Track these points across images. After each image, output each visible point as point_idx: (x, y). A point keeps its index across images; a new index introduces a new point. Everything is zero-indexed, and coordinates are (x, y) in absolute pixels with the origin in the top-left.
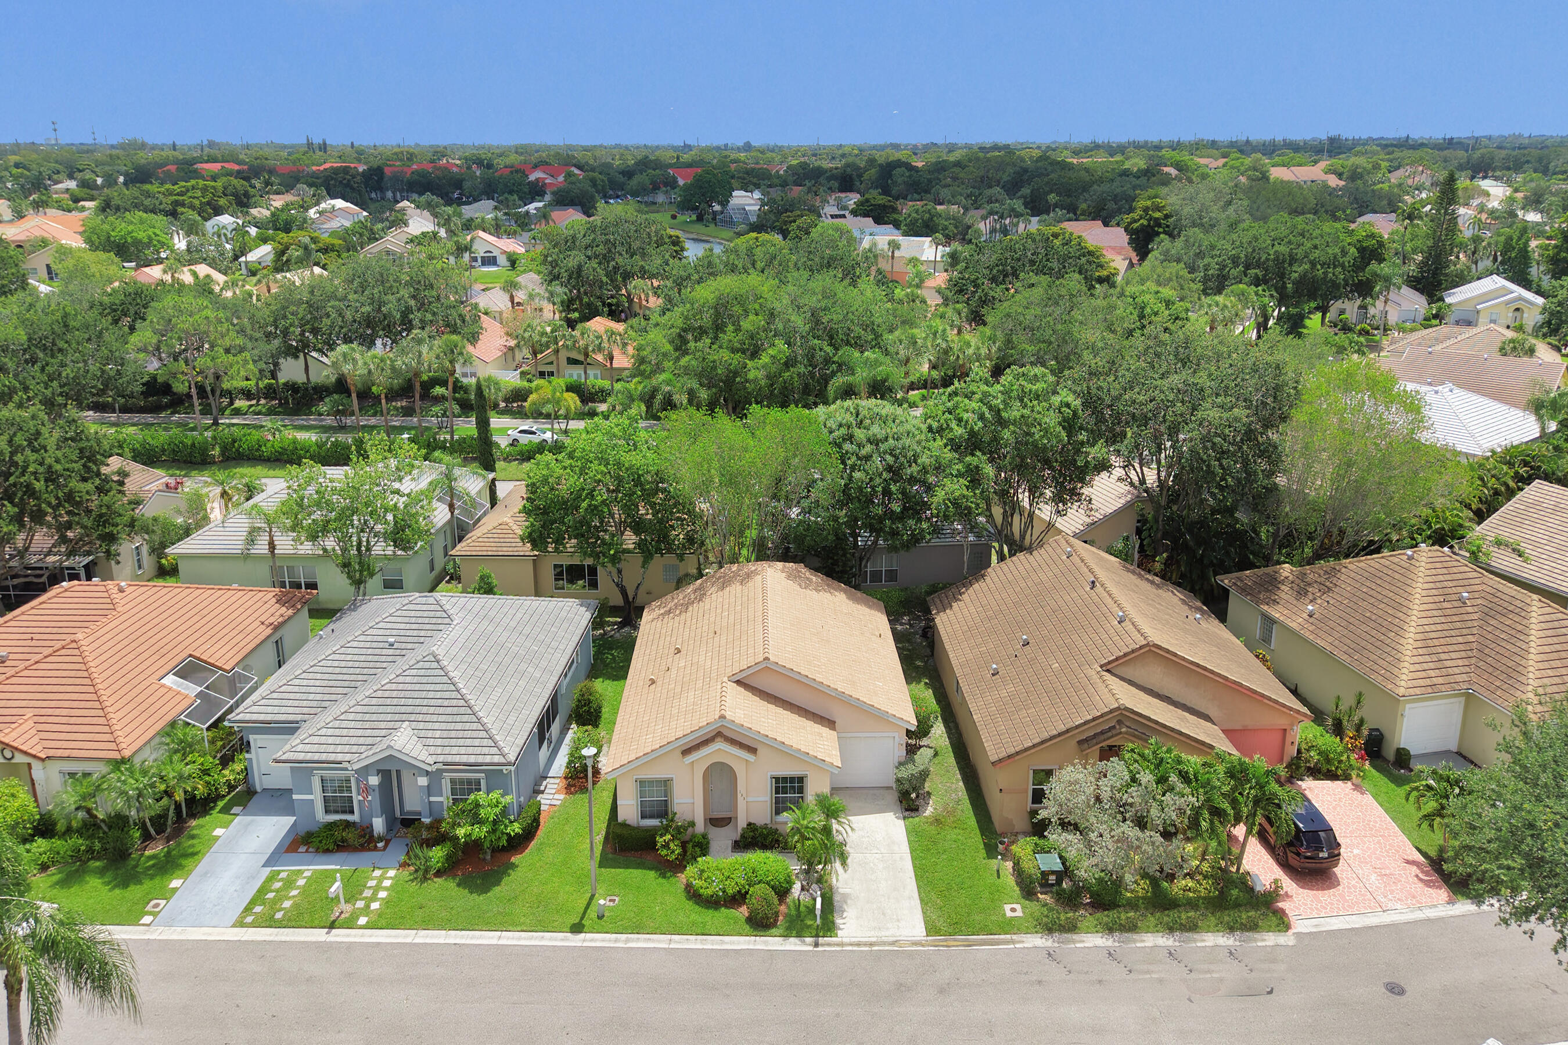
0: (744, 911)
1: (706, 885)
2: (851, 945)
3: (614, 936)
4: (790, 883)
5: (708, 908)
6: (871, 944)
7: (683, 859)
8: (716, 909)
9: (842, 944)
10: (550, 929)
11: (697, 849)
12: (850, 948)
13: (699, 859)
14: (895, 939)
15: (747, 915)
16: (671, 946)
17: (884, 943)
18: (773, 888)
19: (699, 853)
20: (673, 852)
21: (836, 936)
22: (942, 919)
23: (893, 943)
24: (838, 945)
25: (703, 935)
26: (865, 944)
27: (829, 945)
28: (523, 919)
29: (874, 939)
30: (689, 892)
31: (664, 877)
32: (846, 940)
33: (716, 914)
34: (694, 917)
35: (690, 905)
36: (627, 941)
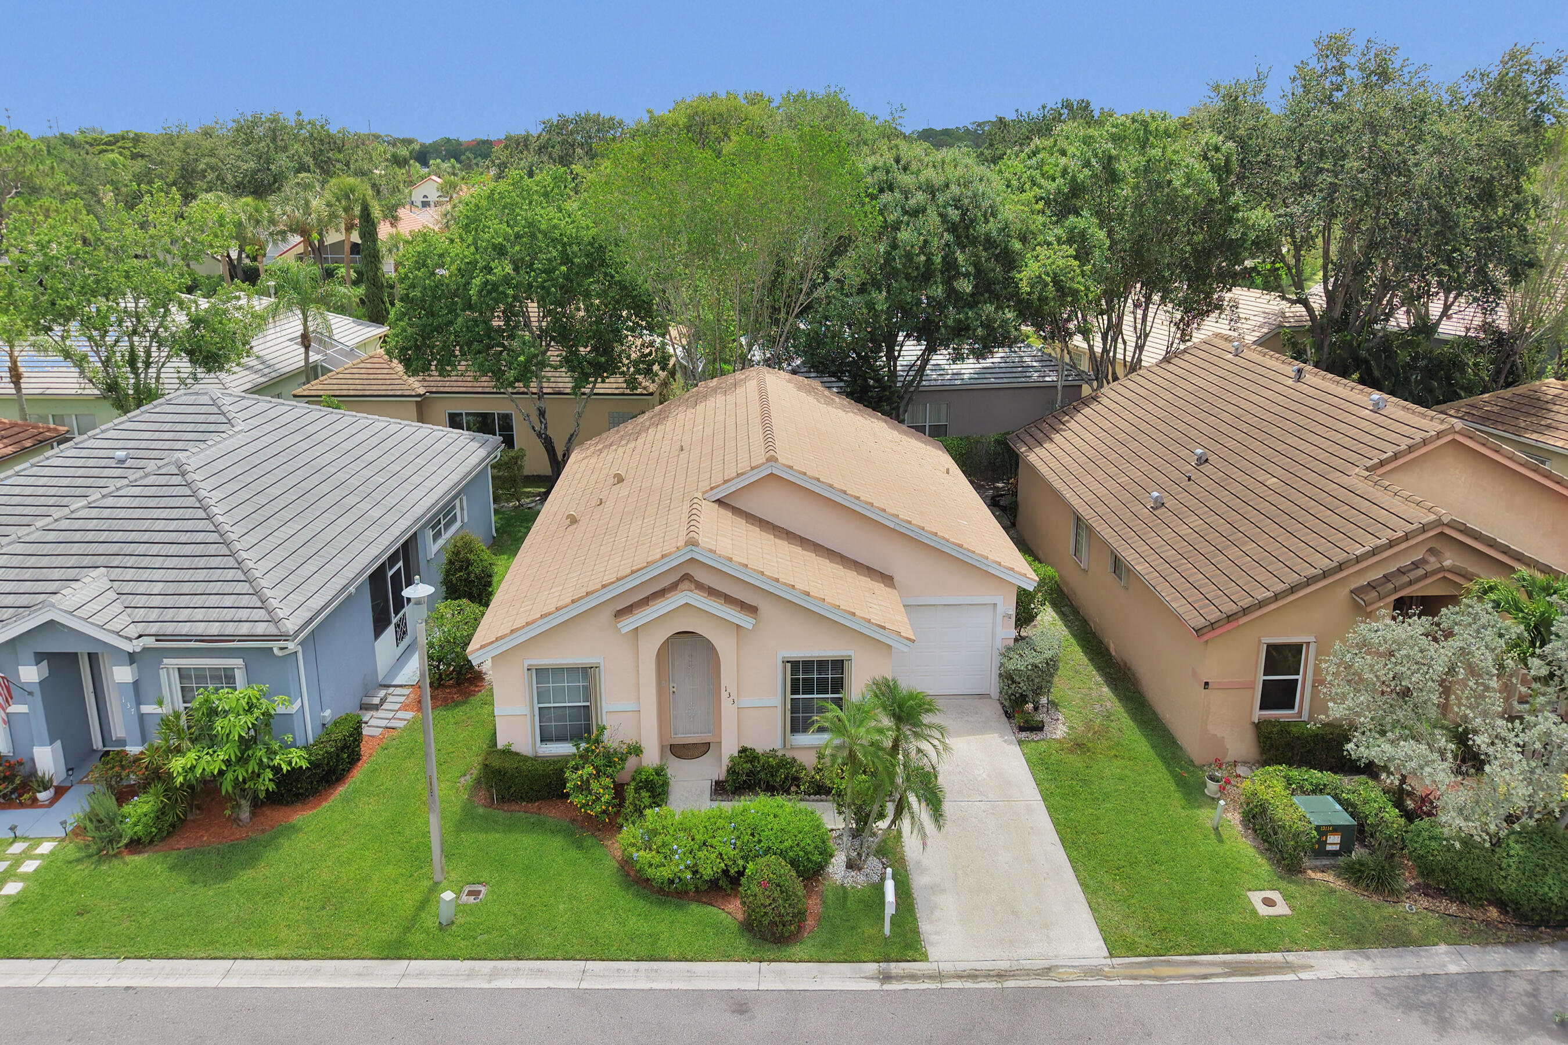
0: (733, 910)
1: (658, 859)
2: (959, 977)
3: (469, 964)
4: (827, 855)
5: (662, 904)
6: (1001, 976)
7: (617, 814)
8: (679, 907)
9: (939, 976)
10: (336, 952)
11: (645, 794)
12: (957, 984)
13: (648, 812)
14: (1046, 964)
15: (740, 916)
16: (585, 985)
17: (1027, 973)
18: (794, 863)
19: (647, 801)
20: (598, 799)
21: (925, 958)
22: (1132, 922)
23: (1047, 971)
24: (931, 977)
25: (652, 959)
26: (989, 975)
27: (913, 977)
28: (284, 934)
29: (1003, 965)
30: (628, 875)
31: (580, 847)
32: (947, 967)
33: (680, 916)
34: (632, 922)
35: (625, 900)
36: (494, 975)
